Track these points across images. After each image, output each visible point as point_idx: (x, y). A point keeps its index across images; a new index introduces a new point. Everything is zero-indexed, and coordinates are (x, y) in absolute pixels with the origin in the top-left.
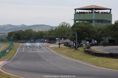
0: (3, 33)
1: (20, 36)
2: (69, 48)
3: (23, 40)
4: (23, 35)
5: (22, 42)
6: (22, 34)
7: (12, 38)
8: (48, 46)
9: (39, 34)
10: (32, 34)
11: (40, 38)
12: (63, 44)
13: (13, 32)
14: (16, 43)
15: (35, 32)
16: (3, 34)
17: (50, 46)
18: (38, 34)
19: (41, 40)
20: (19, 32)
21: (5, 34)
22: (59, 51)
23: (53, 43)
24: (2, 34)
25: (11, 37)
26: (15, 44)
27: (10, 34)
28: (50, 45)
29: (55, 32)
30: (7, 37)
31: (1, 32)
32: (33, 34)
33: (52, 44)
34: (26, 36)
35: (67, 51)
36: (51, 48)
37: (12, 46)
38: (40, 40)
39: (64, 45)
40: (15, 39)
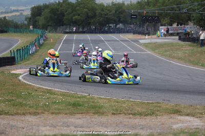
0: (17, 11)
1: (64, 16)
2: (193, 46)
3: (70, 25)
4: (71, 15)
5: (68, 31)
6: (70, 10)
7: (41, 20)
8: (136, 41)
9: (114, 12)
10: (93, 10)
11: (115, 21)
12: (177, 37)
13: (46, 6)
14: (52, 33)
15: (102, 5)
16: (18, 14)
17: (141, 41)
18: (111, 11)
19: (118, 26)
20: (61, 6)
21: (21, 14)
22: (166, 51)
23: (149, 34)
24: (14, 14)
25: (39, 17)
26: (51, 36)
27: (37, 11)
28: (141, 39)
29: (154, 5)
30: (30, 19)
31: (13, 8)
32: (98, 12)
33: (147, 37)
34: (79, 15)
35: (187, 52)
36: (146, 45)
37: (44, 40)
38: (116, 26)
39: (180, 39)
40: (50, 24)
